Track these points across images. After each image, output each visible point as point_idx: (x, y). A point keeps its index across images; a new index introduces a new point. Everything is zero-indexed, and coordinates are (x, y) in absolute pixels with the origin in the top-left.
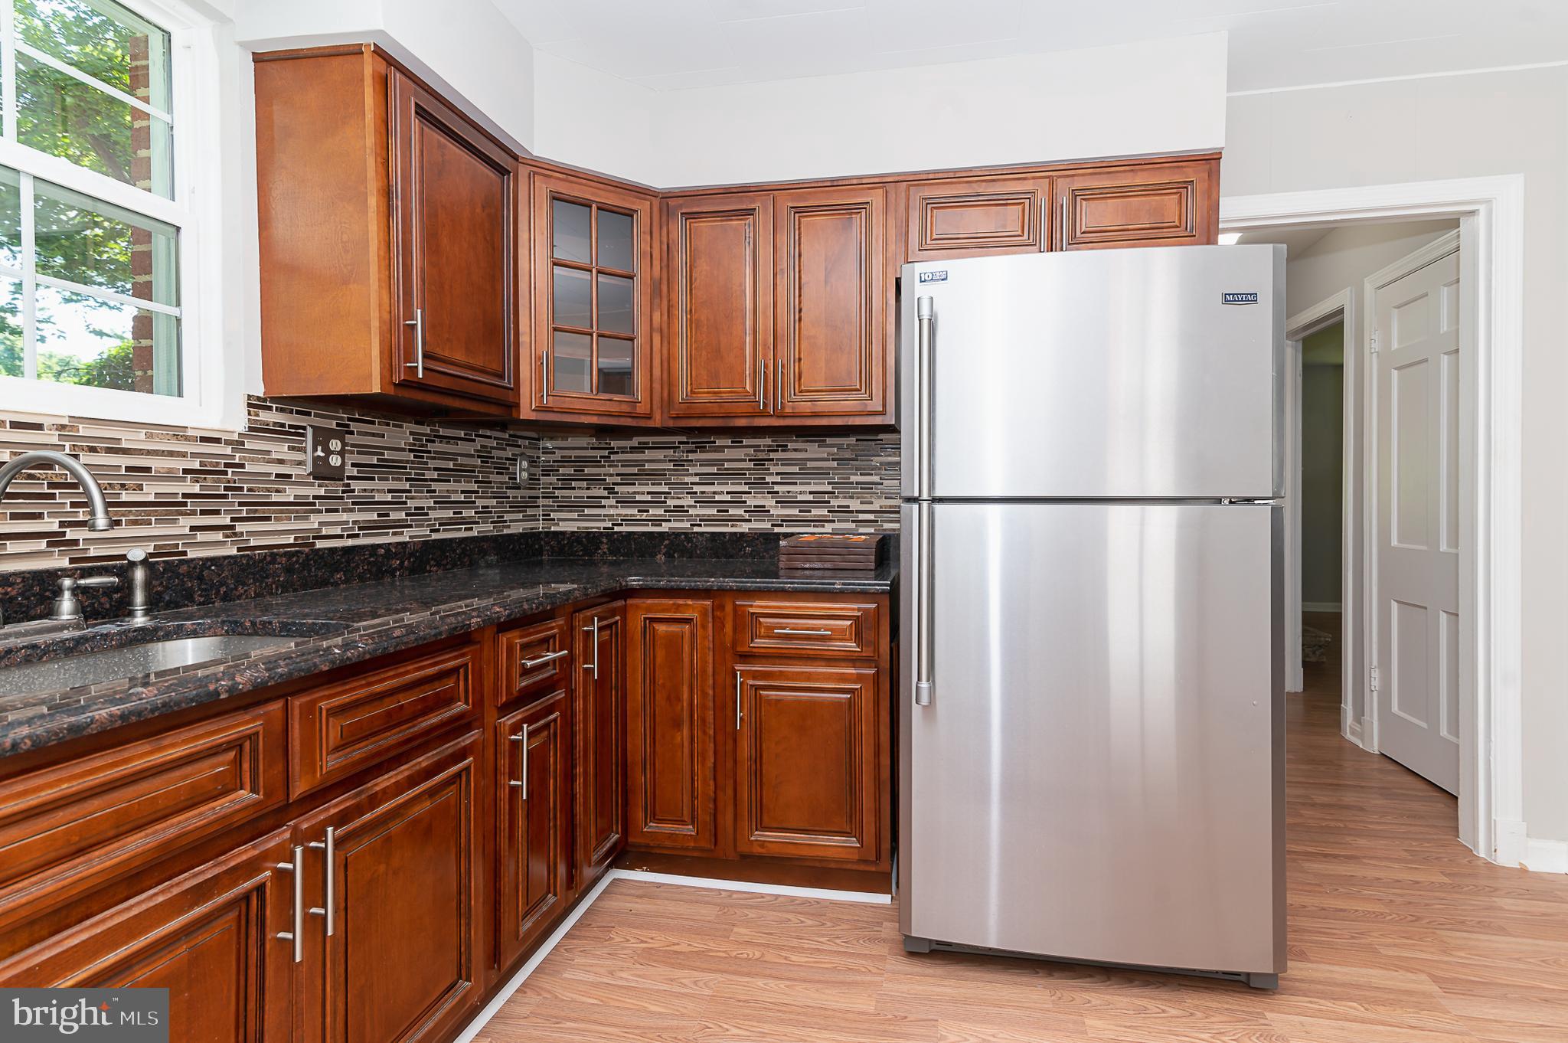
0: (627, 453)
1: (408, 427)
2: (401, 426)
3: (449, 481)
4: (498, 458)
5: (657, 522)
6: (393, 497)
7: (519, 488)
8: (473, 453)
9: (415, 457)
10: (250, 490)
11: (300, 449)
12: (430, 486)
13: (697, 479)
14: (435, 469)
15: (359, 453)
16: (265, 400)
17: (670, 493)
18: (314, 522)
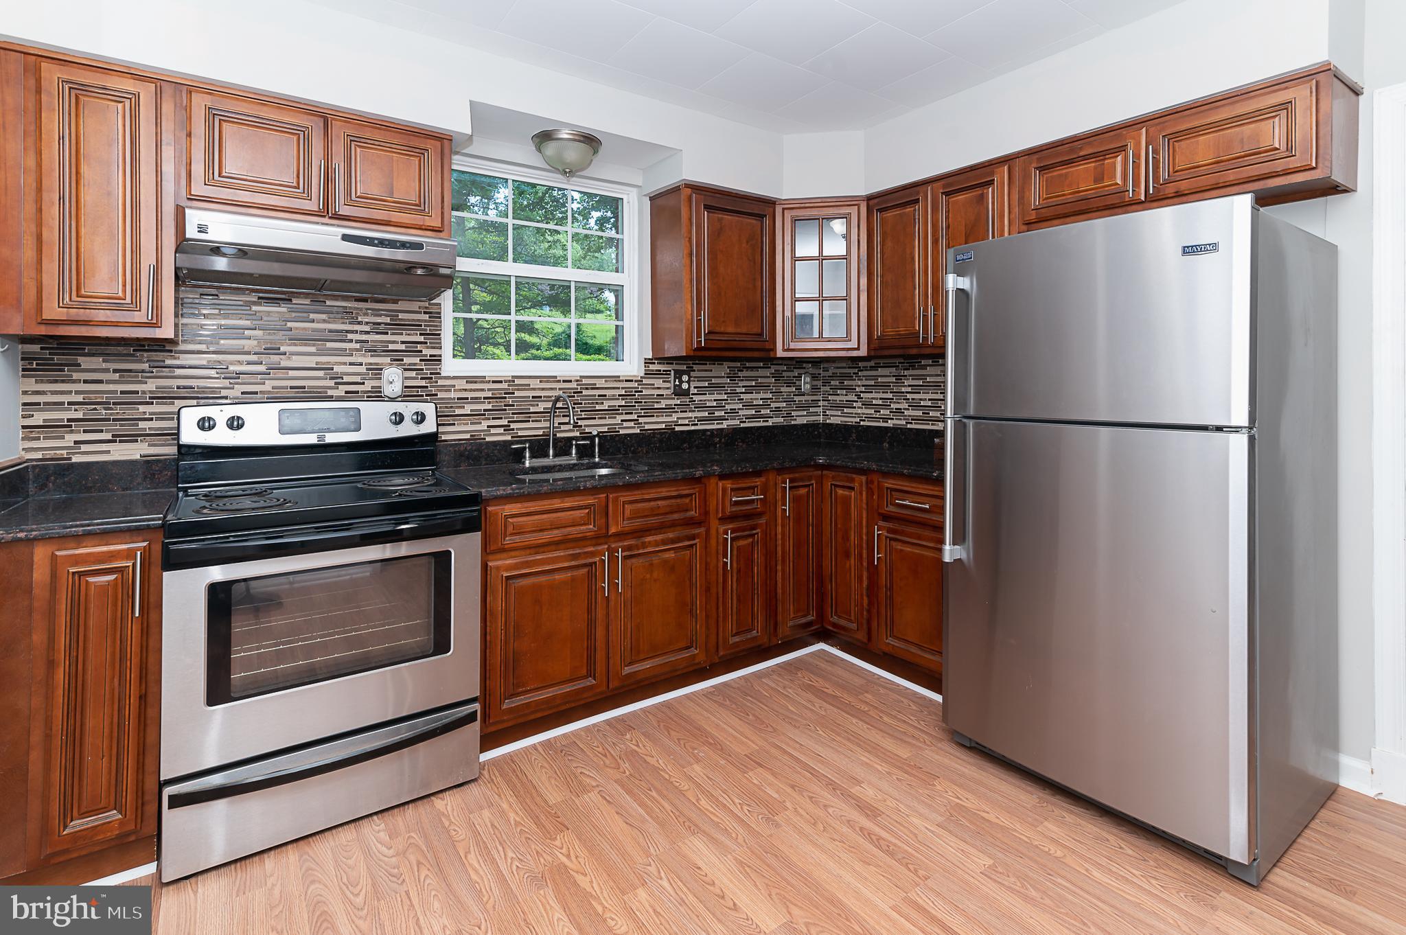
0: (868, 370)
1: (726, 364)
2: (723, 364)
3: (753, 393)
4: (787, 377)
5: (885, 420)
6: (717, 404)
7: (804, 395)
8: (769, 375)
9: (730, 380)
10: (645, 402)
11: (668, 382)
12: (740, 396)
13: (909, 389)
14: (743, 387)
15: (698, 381)
16: (652, 359)
17: (893, 399)
18: (674, 417)
